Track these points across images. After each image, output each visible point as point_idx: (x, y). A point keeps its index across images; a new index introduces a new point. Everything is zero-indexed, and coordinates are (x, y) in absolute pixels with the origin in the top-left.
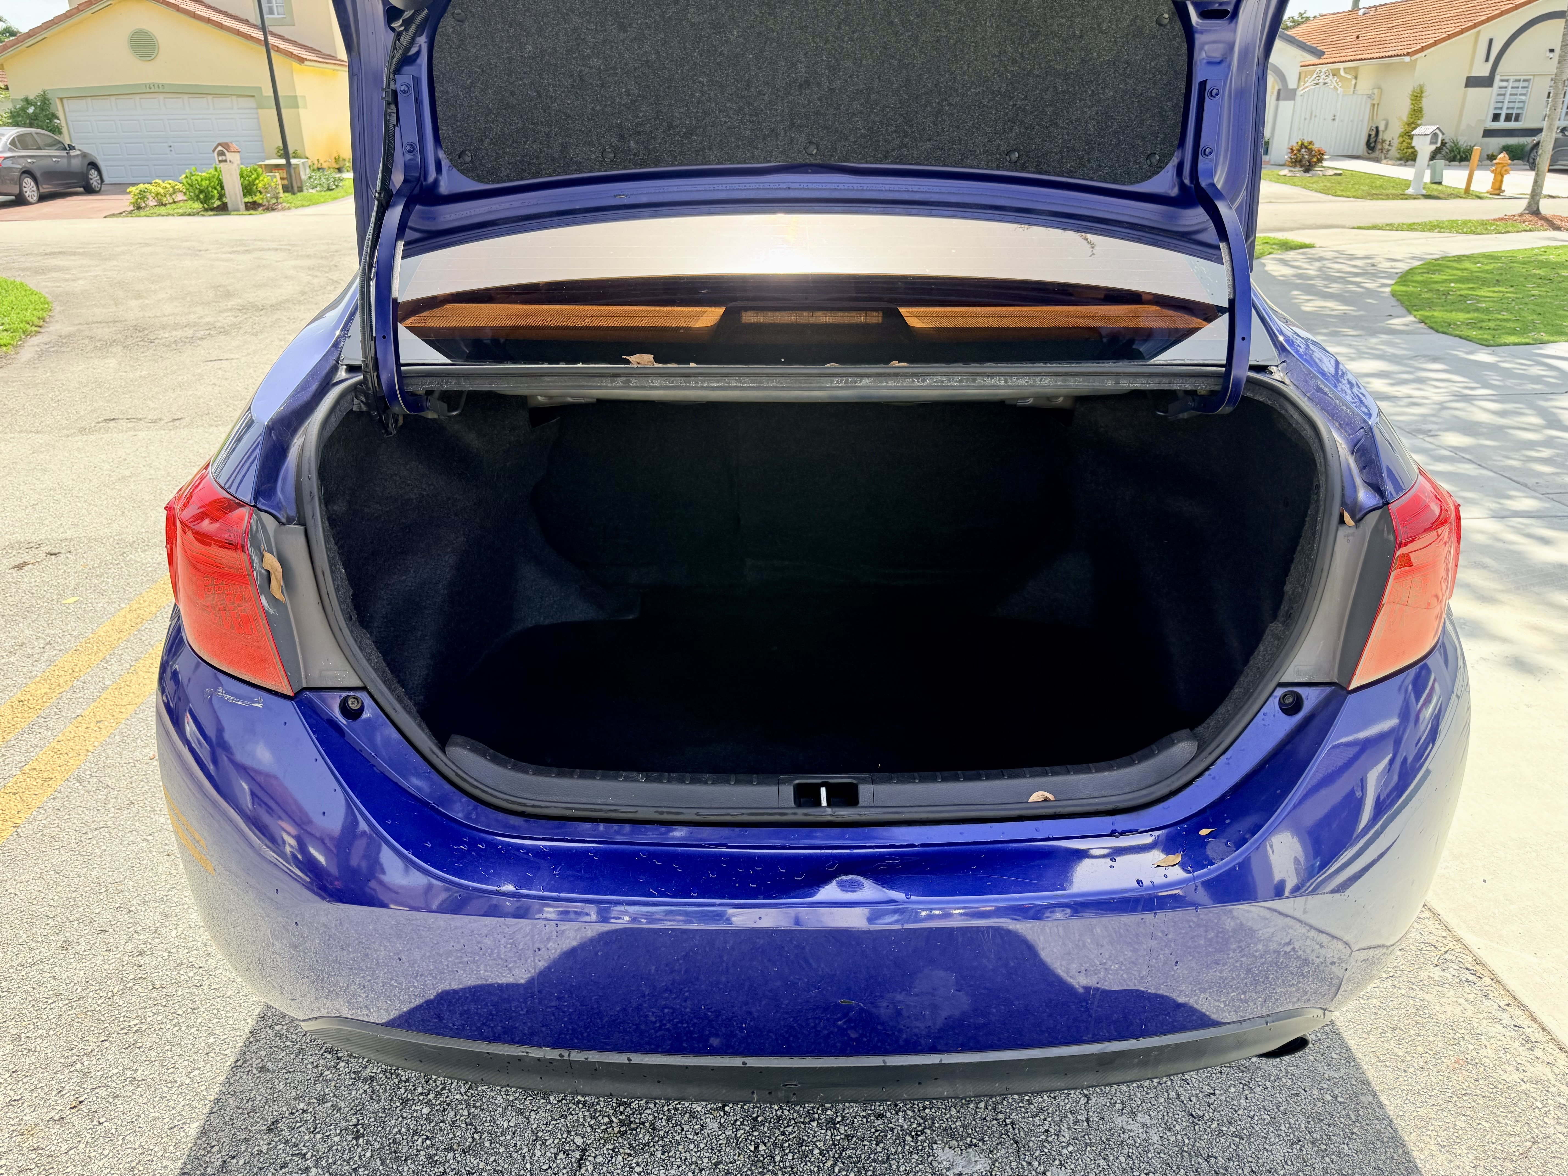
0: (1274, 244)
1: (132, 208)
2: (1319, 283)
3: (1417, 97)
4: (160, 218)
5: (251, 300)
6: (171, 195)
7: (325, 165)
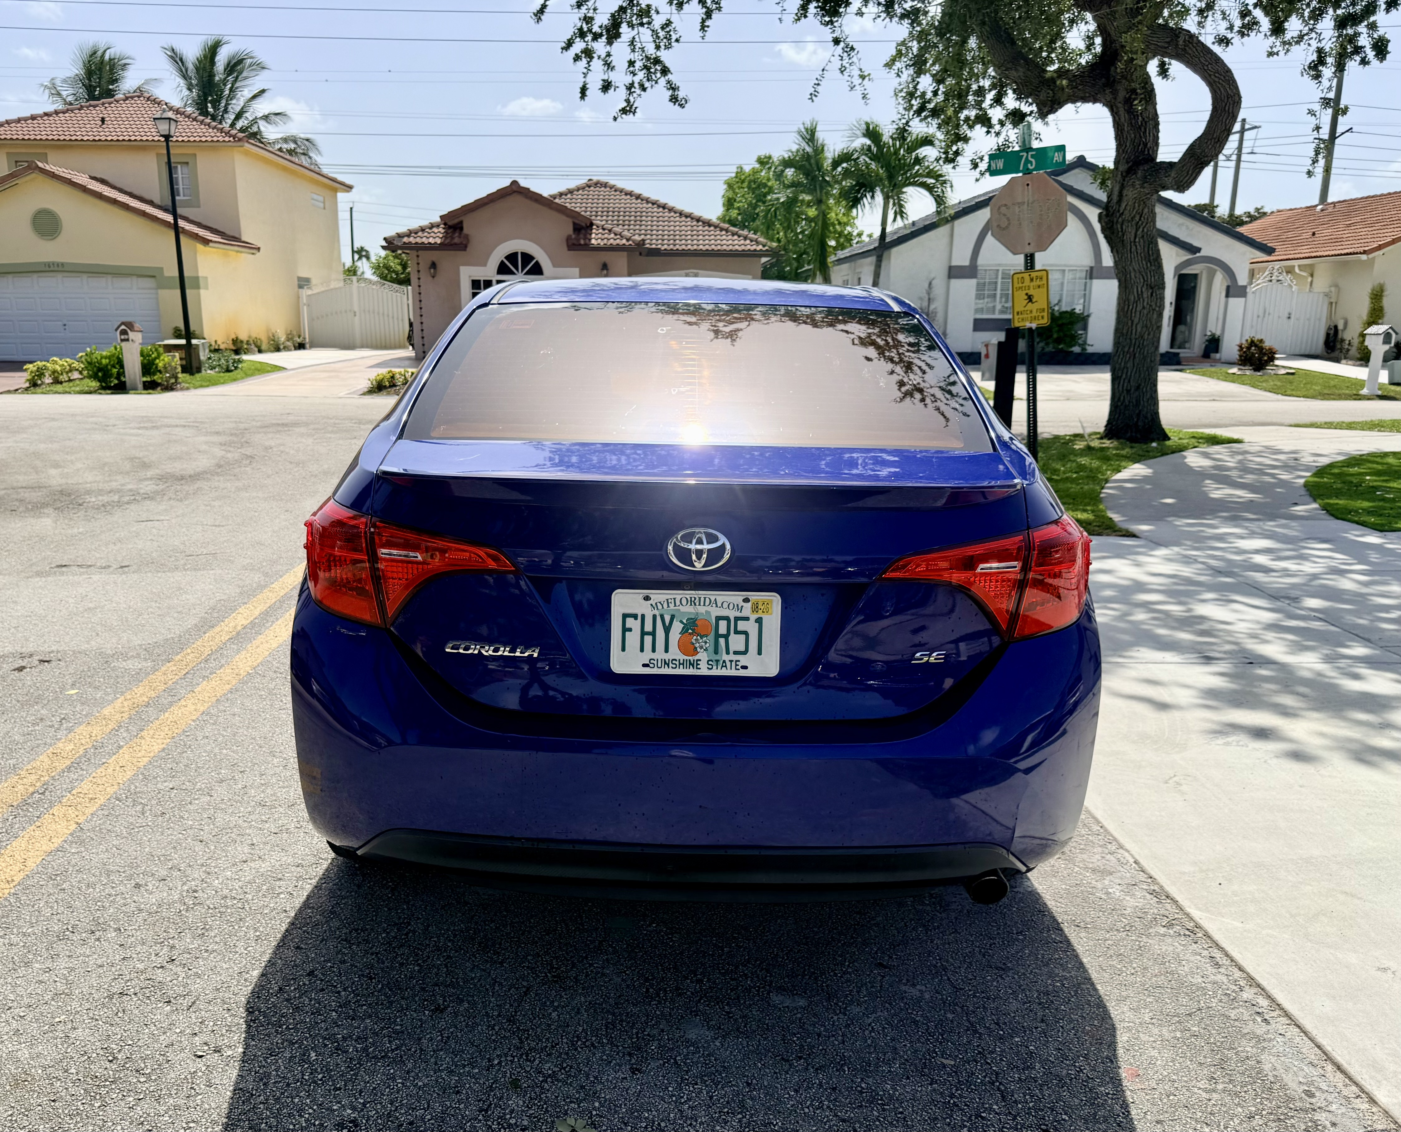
0: (1201, 438)
1: (27, 385)
2: (1234, 473)
3: (1377, 295)
4: (57, 395)
5: (169, 471)
6: (67, 373)
7: (222, 347)
